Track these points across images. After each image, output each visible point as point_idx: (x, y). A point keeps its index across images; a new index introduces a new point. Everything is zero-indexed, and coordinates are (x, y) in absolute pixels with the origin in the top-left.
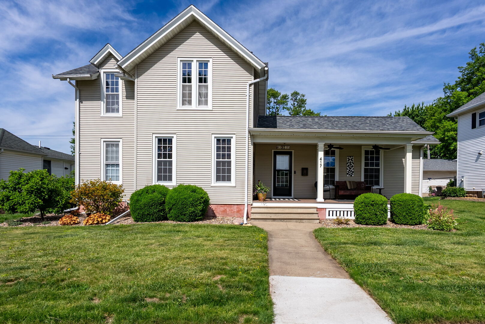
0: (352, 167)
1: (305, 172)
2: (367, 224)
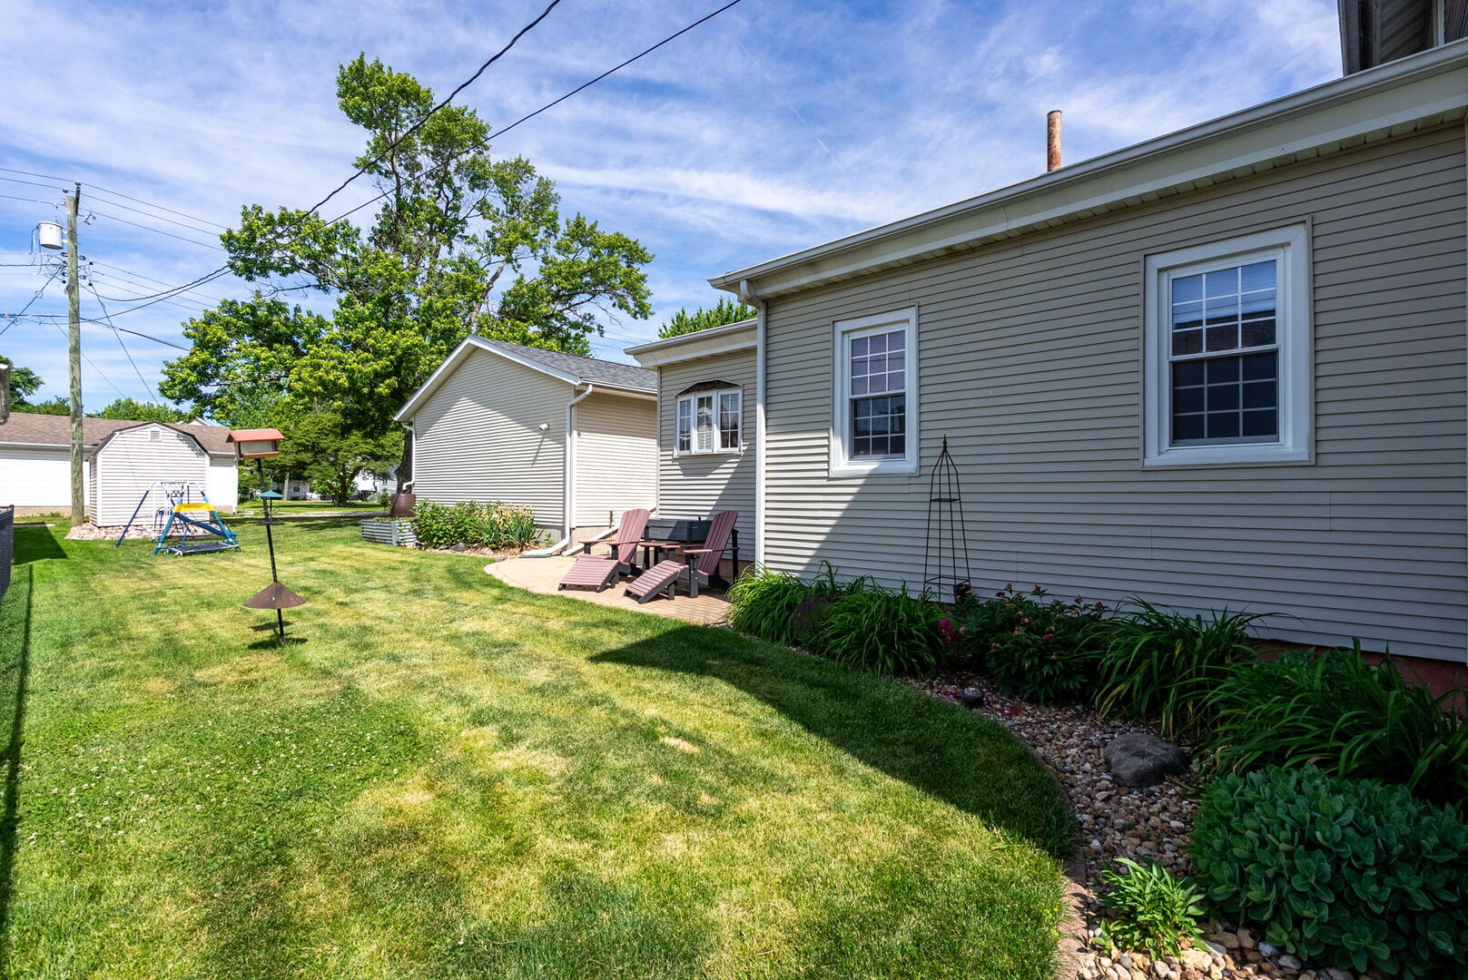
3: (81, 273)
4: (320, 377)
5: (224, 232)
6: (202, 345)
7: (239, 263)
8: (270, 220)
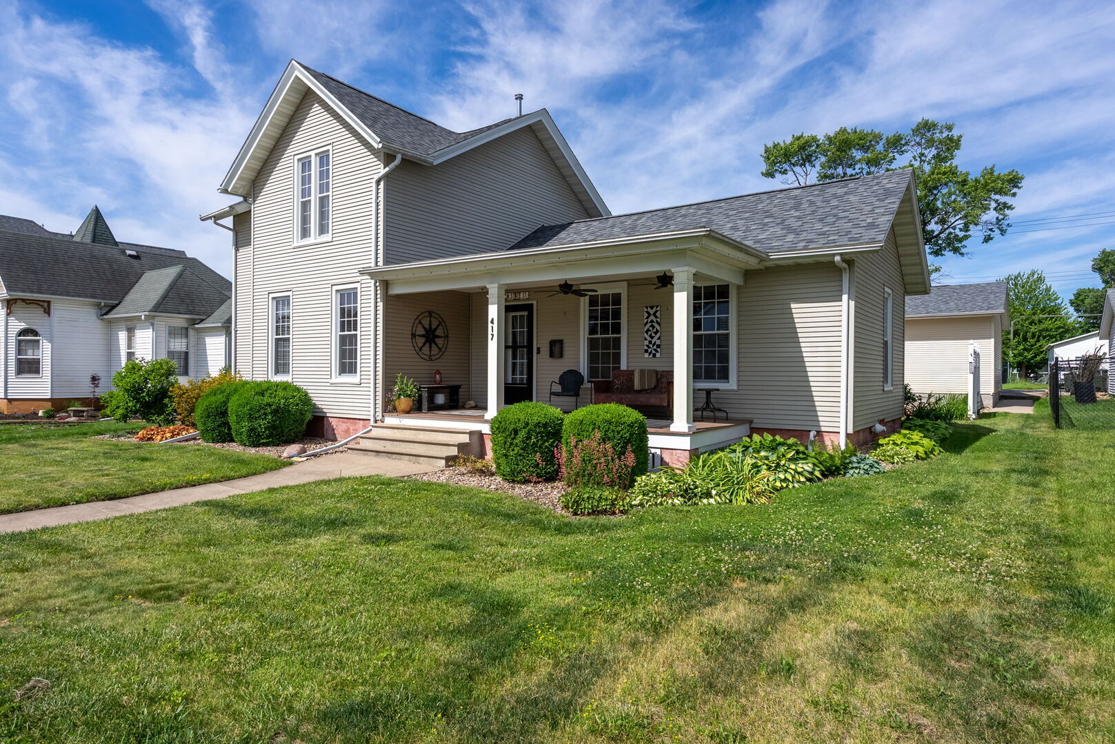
0: (656, 333)
1: (557, 349)
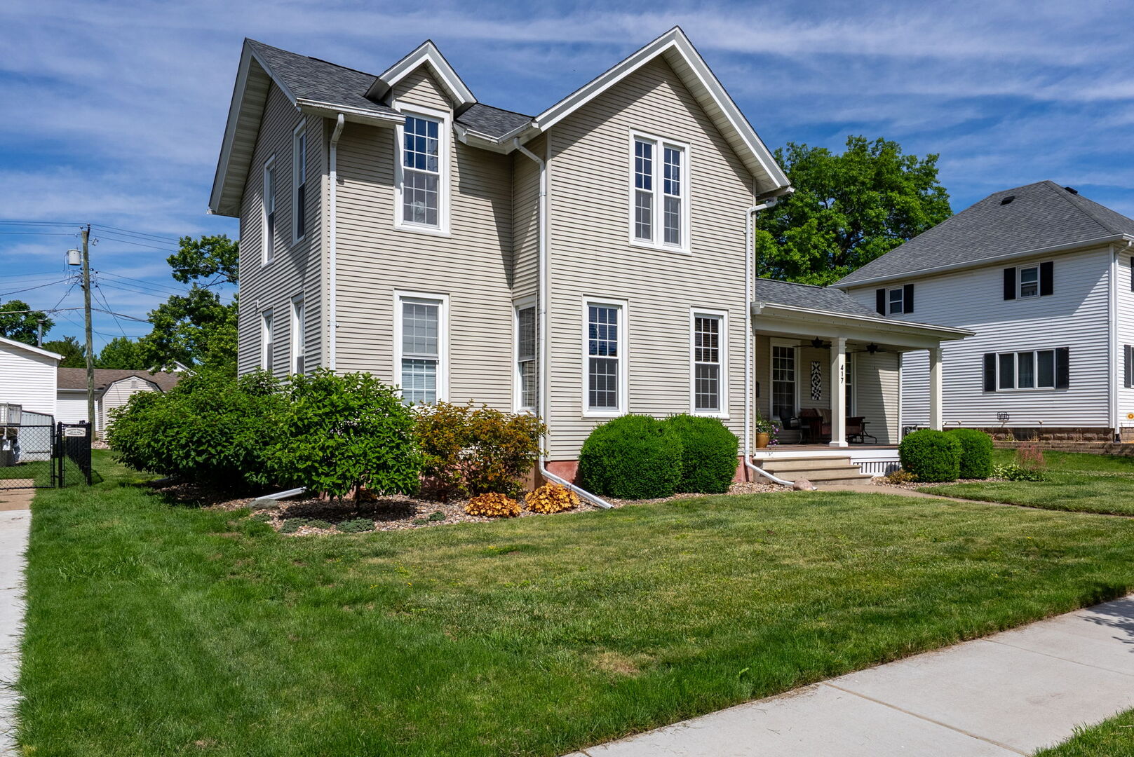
0: (819, 382)
2: (939, 481)
3: (91, 279)
4: (222, 347)
5: (168, 258)
6: (158, 327)
7: (179, 273)
8: (196, 246)
